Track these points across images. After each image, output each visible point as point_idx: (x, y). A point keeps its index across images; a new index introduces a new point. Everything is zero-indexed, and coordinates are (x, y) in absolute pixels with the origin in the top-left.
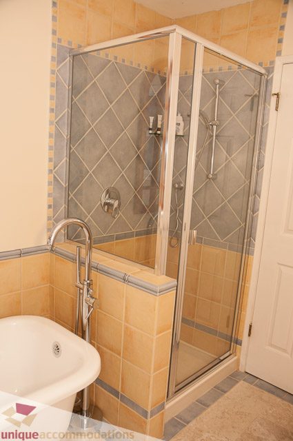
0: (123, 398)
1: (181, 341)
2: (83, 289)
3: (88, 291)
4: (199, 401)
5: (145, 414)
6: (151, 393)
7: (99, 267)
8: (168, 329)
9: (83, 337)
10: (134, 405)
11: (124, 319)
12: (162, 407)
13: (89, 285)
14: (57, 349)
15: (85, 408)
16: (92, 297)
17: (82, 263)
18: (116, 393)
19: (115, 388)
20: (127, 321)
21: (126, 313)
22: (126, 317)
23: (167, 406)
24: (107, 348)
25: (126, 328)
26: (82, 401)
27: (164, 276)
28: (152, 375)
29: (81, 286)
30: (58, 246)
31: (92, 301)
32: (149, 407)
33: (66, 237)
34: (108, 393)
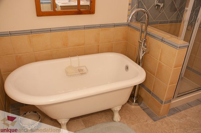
0: (153, 94)
1: (184, 77)
2: (142, 43)
3: (144, 44)
4: (188, 104)
5: (162, 102)
6: (166, 94)
7: (150, 34)
8: (180, 66)
9: (139, 64)
10: (157, 98)
11: (159, 59)
12: (170, 101)
13: (145, 41)
14: (127, 68)
15: (135, 96)
16: (145, 47)
17: (142, 32)
18: (150, 92)
19: (150, 89)
20: (160, 60)
21: (161, 56)
22: (160, 58)
23: (172, 102)
24: (149, 72)
25: (160, 63)
26: (134, 93)
27: (183, 41)
28: (168, 86)
29: (141, 42)
30: (132, 24)
31: (145, 49)
32: (164, 100)
33: (136, 20)
34: (146, 91)
